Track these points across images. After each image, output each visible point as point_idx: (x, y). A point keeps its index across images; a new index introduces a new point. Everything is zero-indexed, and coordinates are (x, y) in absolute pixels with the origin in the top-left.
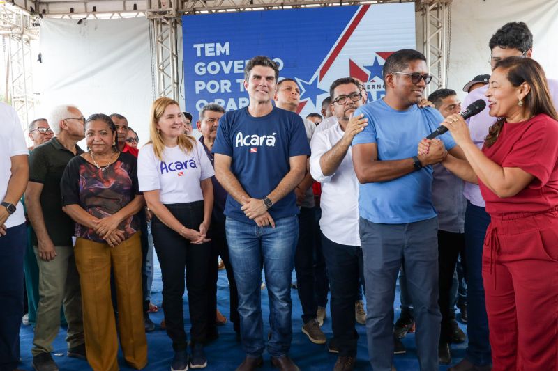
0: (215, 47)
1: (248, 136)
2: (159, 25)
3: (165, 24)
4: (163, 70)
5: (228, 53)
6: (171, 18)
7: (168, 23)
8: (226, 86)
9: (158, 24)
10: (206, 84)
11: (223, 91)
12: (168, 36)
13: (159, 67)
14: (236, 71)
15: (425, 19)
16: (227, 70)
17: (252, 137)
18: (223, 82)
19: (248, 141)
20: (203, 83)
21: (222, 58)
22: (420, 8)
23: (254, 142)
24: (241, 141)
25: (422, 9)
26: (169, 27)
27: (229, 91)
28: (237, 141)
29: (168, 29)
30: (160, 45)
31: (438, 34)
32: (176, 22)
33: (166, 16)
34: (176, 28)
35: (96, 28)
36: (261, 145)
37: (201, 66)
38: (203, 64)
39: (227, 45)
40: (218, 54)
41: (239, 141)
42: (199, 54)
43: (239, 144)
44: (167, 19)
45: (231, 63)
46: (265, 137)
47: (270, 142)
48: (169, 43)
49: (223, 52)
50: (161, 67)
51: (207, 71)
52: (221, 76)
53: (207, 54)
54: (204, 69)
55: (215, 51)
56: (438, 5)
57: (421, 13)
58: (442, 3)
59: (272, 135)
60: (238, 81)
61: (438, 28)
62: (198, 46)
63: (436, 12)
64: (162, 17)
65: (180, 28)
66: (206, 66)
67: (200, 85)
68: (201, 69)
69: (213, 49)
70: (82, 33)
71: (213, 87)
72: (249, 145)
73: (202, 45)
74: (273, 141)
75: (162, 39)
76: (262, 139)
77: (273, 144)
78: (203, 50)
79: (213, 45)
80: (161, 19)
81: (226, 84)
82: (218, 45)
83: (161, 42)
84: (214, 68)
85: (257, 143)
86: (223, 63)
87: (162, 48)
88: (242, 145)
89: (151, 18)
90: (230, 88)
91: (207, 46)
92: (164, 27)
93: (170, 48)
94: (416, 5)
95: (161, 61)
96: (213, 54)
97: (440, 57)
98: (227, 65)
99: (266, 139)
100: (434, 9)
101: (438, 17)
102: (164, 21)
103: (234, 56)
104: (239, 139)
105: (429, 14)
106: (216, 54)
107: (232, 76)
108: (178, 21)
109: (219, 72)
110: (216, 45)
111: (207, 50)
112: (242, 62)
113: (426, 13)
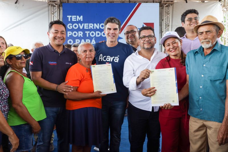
0: (76, 17)
1: (105, 56)
2: (52, 7)
5: (82, 20)
6: (58, 4)
7: (56, 6)
8: (81, 34)
10: (72, 33)
11: (79, 36)
12: (56, 11)
14: (85, 28)
15: (163, 10)
16: (81, 27)
17: (107, 57)
18: (79, 32)
20: (71, 32)
21: (79, 22)
22: (161, 6)
23: (108, 59)
24: (101, 58)
25: (162, 6)
26: (57, 8)
27: (82, 36)
29: (56, 9)
31: (168, 16)
32: (60, 6)
33: (55, 3)
34: (59, 8)
35: (23, 6)
36: (111, 61)
37: (70, 25)
38: (71, 24)
39: (82, 17)
40: (78, 20)
42: (69, 20)
44: (56, 4)
45: (83, 24)
46: (114, 57)
47: (116, 60)
48: (56, 14)
49: (80, 20)
51: (73, 27)
52: (79, 30)
53: (73, 20)
54: (71, 26)
55: (76, 19)
56: (168, 4)
57: (161, 7)
58: (170, 4)
60: (86, 32)
61: (168, 14)
62: (69, 17)
63: (167, 7)
64: (54, 3)
65: (61, 8)
66: (72, 25)
67: (70, 33)
68: (70, 26)
69: (75, 18)
70: (17, 7)
71: (75, 34)
72: (105, 61)
73: (71, 16)
74: (118, 60)
75: (53, 12)
76: (112, 58)
78: (71, 18)
79: (75, 16)
80: (53, 4)
81: (81, 33)
82: (78, 17)
83: (53, 14)
84: (76, 26)
86: (80, 24)
87: (53, 16)
89: (49, 3)
90: (82, 35)
91: (73, 16)
92: (54, 8)
93: (57, 17)
94: (160, 4)
96: (75, 20)
97: (169, 26)
98: (81, 25)
99: (114, 59)
100: (167, 6)
101: (168, 10)
102: (54, 5)
103: (84, 22)
105: (165, 8)
106: (77, 20)
107: (83, 30)
108: (61, 5)
109: (78, 28)
110: (77, 17)
111: (73, 18)
112: (88, 24)
113: (163, 7)
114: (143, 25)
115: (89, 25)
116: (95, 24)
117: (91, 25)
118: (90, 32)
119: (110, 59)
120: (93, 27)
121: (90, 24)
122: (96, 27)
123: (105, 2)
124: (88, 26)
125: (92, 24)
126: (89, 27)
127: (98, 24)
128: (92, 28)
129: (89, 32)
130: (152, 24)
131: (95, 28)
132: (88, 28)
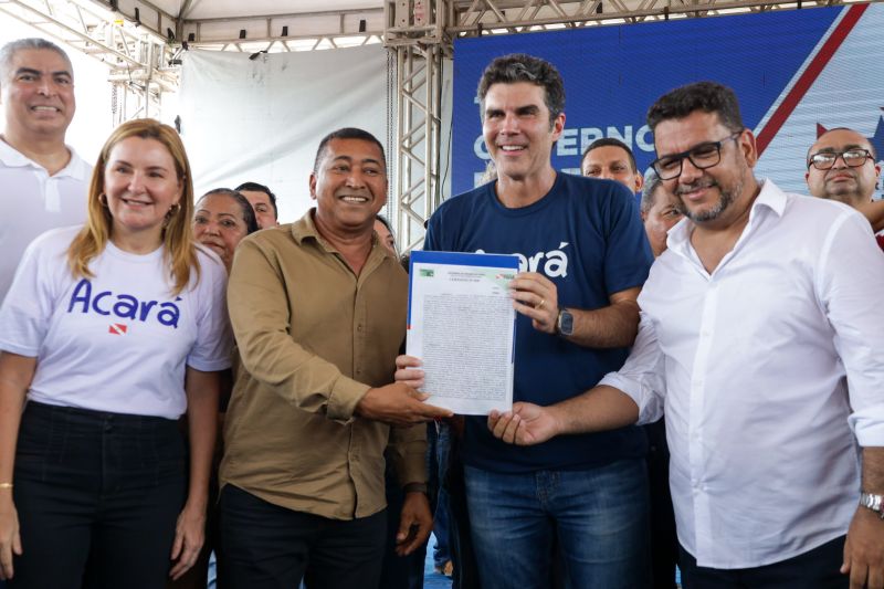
2: (408, 60)
3: (418, 57)
4: (409, 150)
6: (431, 45)
7: (425, 54)
9: (405, 57)
12: (424, 81)
13: (402, 142)
14: (561, 151)
26: (427, 62)
29: (424, 69)
30: (407, 99)
32: (441, 54)
33: (422, 40)
34: (440, 66)
35: (284, 68)
44: (425, 47)
46: (540, 255)
48: (423, 94)
50: (406, 144)
59: (557, 248)
64: (414, 42)
65: (448, 65)
70: (258, 77)
74: (563, 264)
75: (411, 86)
77: (562, 272)
80: (412, 48)
83: (410, 94)
87: (411, 104)
89: (393, 44)
92: (416, 64)
93: (427, 105)
95: (406, 131)
102: (418, 50)
108: (446, 52)
112: (575, 132)
117: (591, 136)
121: (586, 132)
123: (667, 19)
124: (574, 142)
125: (597, 132)
126: (578, 145)
132: (574, 152)
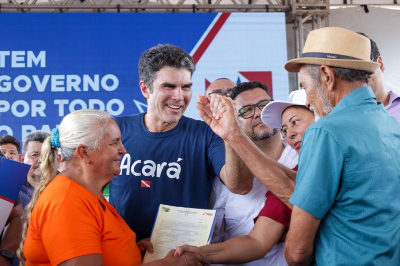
0: (26, 57)
1: (139, 161)
5: (43, 65)
8: (38, 108)
10: (11, 104)
11: (34, 115)
14: (54, 89)
15: (297, 33)
16: (41, 88)
17: (145, 162)
18: (34, 102)
19: (139, 168)
20: (6, 103)
21: (36, 70)
22: (291, 21)
23: (148, 171)
24: (127, 167)
25: (293, 22)
27: (43, 115)
28: (122, 167)
36: (158, 175)
37: (5, 81)
38: (8, 78)
39: (42, 55)
40: (30, 65)
41: (125, 167)
43: (124, 170)
45: (46, 78)
46: (164, 164)
47: (172, 173)
49: (36, 64)
51: (13, 87)
52: (32, 94)
53: (14, 65)
54: (8, 85)
55: (26, 62)
56: (313, 17)
57: (292, 25)
58: (317, 16)
59: (175, 161)
60: (56, 102)
62: (2, 54)
63: (310, 25)
66: (12, 81)
67: (3, 106)
68: (5, 84)
69: (22, 59)
71: (20, 108)
72: (139, 174)
73: (8, 53)
74: (178, 171)
76: (160, 168)
77: (177, 176)
78: (8, 59)
79: (22, 53)
81: (38, 106)
82: (31, 54)
84: (22, 83)
85: (152, 173)
86: (36, 78)
88: (128, 173)
90: (45, 111)
91: (15, 53)
94: (286, 16)
96: (23, 65)
98: (41, 80)
99: (166, 168)
100: (308, 22)
103: (51, 69)
104: (126, 163)
105: (302, 27)
106: (26, 65)
107: (48, 96)
109: (30, 89)
110: (26, 53)
111: (14, 59)
112: (62, 77)
113: (298, 26)
114: (239, 80)
115: (65, 80)
116: (86, 78)
117: (74, 81)
118: (70, 102)
119: (153, 170)
120: (81, 86)
121: (70, 77)
122: (89, 87)
123: (119, 11)
124: (62, 83)
125: (77, 78)
126: (65, 86)
127: (97, 77)
128: (78, 89)
129: (66, 102)
130: (268, 75)
131: (86, 89)
132: (62, 89)
